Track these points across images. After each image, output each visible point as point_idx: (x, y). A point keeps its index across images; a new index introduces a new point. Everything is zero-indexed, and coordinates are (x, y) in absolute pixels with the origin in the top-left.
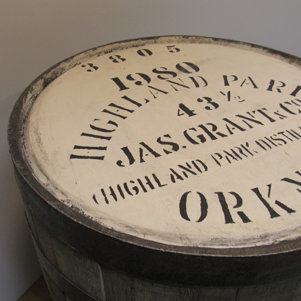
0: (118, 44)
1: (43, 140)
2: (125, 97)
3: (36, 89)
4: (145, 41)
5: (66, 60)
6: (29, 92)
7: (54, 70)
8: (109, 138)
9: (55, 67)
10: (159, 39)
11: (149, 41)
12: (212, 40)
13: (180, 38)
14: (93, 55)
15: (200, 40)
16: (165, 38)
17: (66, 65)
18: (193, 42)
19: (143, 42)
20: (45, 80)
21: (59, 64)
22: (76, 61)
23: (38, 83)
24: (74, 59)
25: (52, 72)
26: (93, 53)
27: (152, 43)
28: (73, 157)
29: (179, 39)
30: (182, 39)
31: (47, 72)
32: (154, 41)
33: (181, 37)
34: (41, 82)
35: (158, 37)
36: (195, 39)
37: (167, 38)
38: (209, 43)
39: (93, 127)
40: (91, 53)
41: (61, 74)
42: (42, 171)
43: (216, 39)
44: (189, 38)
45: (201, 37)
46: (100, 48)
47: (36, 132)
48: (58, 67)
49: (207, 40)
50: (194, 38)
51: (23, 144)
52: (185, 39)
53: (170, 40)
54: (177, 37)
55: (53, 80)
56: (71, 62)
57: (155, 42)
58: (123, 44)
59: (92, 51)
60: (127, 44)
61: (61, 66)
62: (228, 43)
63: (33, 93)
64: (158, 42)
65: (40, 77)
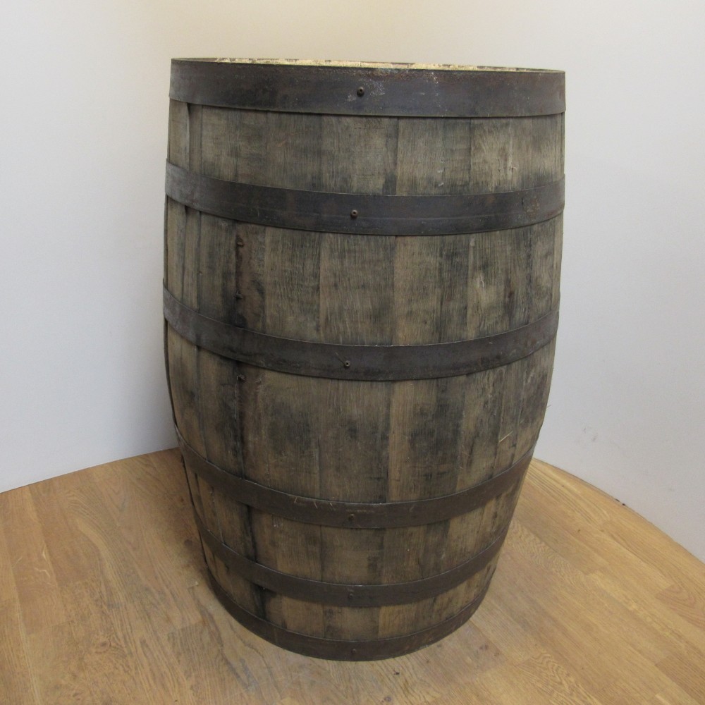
13: (440, 66)
19: (392, 66)
20: (253, 62)
23: (244, 60)
24: (298, 62)
25: (265, 61)
34: (247, 61)
35: (412, 64)
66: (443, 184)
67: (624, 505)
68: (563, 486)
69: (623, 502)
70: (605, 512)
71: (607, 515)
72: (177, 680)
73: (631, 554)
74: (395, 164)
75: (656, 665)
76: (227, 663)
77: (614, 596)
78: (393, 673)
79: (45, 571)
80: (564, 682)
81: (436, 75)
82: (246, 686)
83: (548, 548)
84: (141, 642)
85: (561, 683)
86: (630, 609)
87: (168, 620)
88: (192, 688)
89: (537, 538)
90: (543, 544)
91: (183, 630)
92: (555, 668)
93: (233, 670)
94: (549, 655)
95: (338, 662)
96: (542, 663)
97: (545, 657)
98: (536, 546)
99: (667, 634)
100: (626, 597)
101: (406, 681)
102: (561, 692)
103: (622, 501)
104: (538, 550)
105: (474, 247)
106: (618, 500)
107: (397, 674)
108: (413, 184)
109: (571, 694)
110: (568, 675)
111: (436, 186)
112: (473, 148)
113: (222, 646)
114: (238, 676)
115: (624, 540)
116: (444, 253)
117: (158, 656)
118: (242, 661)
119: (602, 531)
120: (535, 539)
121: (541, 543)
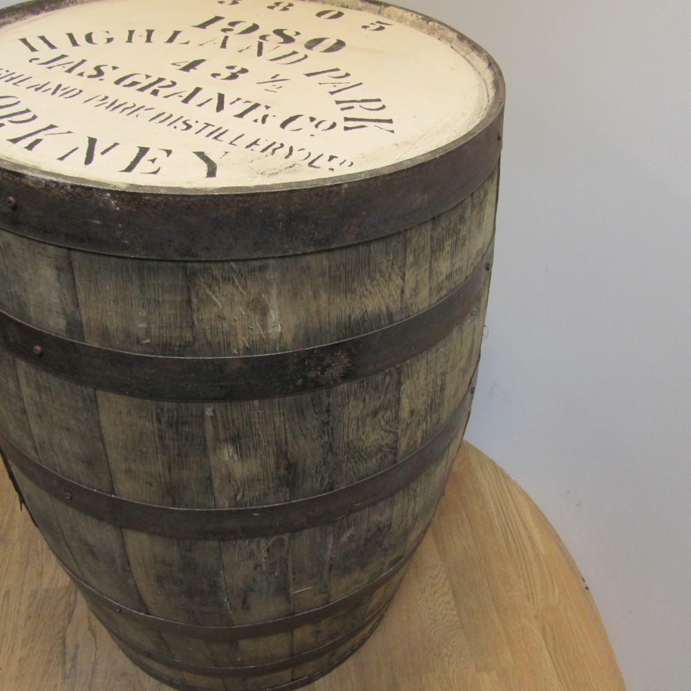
2: (177, 32)
4: (366, 5)
8: (76, 45)
10: (388, 9)
11: (371, 6)
12: (456, 38)
13: (418, 19)
15: (443, 32)
16: (395, 9)
18: (431, 32)
19: (360, 4)
27: (374, 12)
28: (23, 40)
29: (416, 19)
30: (420, 21)
32: (378, 8)
33: (420, 17)
35: (387, 5)
36: (436, 27)
37: (400, 12)
38: (450, 41)
39: (89, 35)
43: (462, 37)
44: (431, 23)
45: (446, 25)
49: (451, 35)
50: (437, 25)
52: (425, 23)
53: (402, 17)
54: (415, 15)
57: (380, 12)
64: (383, 14)
66: (148, 341)
67: (587, 588)
68: (529, 537)
69: (588, 585)
70: (557, 591)
71: (557, 597)
72: (13, 647)
74: (77, 305)
76: (64, 644)
81: (113, 197)
82: (65, 676)
83: (457, 618)
84: (6, 592)
87: (41, 574)
88: (20, 660)
89: (453, 602)
90: (455, 612)
91: (47, 590)
93: (64, 654)
95: (158, 682)
98: (444, 612)
103: (588, 583)
104: (444, 618)
105: (212, 417)
106: (583, 580)
108: (105, 334)
111: (138, 343)
112: (194, 301)
113: (70, 622)
114: (64, 663)
115: (554, 639)
116: (163, 420)
117: (11, 612)
118: (77, 646)
119: (536, 618)
120: (449, 602)
121: (452, 609)
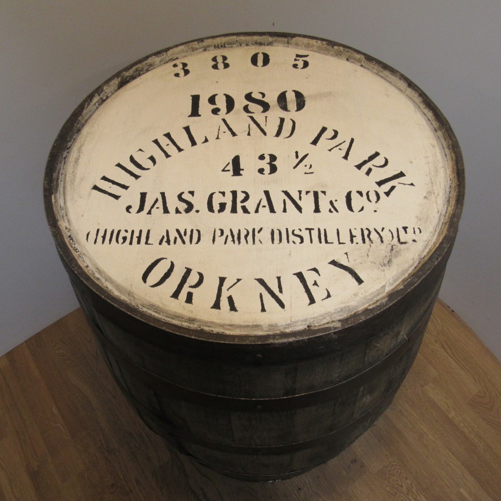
0: (235, 37)
1: (81, 161)
2: (187, 129)
3: (107, 91)
4: (275, 38)
5: (157, 54)
6: (96, 95)
7: (137, 66)
8: (137, 177)
9: (140, 61)
10: (294, 39)
11: (280, 39)
12: (364, 59)
13: (323, 45)
14: (197, 49)
15: (349, 54)
16: (301, 39)
17: (156, 60)
18: (338, 54)
19: (270, 39)
20: (122, 79)
21: (147, 58)
22: (171, 55)
23: (112, 83)
24: (170, 52)
25: (134, 68)
26: (197, 46)
27: (283, 43)
28: (95, 188)
29: (321, 44)
30: (325, 46)
31: (127, 69)
32: (286, 40)
33: (324, 43)
34: (116, 81)
35: (293, 36)
36: (342, 50)
37: (306, 40)
38: (359, 61)
39: (132, 159)
40: (194, 46)
41: (148, 70)
42: (64, 194)
43: (369, 58)
44: (336, 47)
45: (351, 48)
46: (209, 40)
47: (79, 150)
48: (144, 63)
49: (358, 56)
50: (342, 48)
51: (65, 158)
52: (330, 47)
53: (309, 44)
54: (319, 42)
55: (133, 78)
56: (164, 56)
57: (288, 42)
58: (243, 38)
59: (196, 43)
60: (248, 38)
61: (149, 61)
62: (382, 70)
63: (101, 96)
64: (290, 44)
65: (117, 75)
66: (338, 379)
67: (453, 311)
69: (453, 309)
71: (440, 324)
73: (455, 364)
74: (295, 382)
75: (462, 464)
76: (193, 492)
77: (440, 405)
78: (297, 488)
79: (59, 425)
80: (404, 485)
84: (136, 481)
85: (402, 486)
86: (450, 416)
87: (149, 459)
91: (160, 467)
92: (398, 474)
93: (197, 497)
94: (395, 463)
96: (390, 471)
97: (392, 465)
99: (472, 436)
100: (448, 405)
101: (306, 495)
102: (401, 493)
105: (363, 390)
106: (449, 307)
107: (300, 489)
109: (408, 494)
110: (406, 478)
111: (332, 383)
112: (368, 352)
113: (187, 477)
115: (450, 349)
116: (337, 405)
117: (149, 491)
118: (202, 489)
